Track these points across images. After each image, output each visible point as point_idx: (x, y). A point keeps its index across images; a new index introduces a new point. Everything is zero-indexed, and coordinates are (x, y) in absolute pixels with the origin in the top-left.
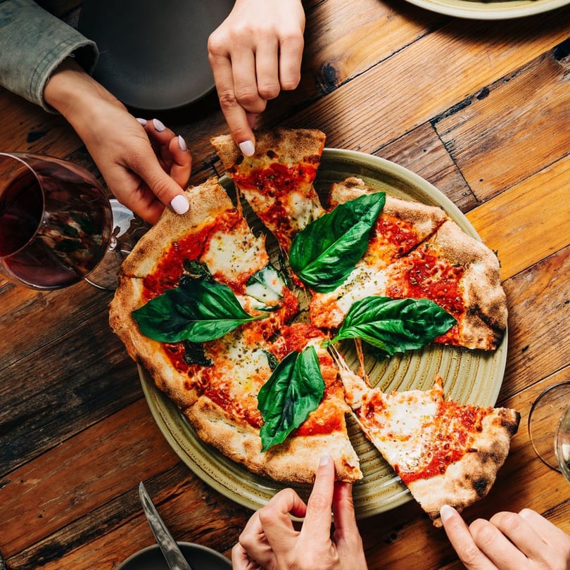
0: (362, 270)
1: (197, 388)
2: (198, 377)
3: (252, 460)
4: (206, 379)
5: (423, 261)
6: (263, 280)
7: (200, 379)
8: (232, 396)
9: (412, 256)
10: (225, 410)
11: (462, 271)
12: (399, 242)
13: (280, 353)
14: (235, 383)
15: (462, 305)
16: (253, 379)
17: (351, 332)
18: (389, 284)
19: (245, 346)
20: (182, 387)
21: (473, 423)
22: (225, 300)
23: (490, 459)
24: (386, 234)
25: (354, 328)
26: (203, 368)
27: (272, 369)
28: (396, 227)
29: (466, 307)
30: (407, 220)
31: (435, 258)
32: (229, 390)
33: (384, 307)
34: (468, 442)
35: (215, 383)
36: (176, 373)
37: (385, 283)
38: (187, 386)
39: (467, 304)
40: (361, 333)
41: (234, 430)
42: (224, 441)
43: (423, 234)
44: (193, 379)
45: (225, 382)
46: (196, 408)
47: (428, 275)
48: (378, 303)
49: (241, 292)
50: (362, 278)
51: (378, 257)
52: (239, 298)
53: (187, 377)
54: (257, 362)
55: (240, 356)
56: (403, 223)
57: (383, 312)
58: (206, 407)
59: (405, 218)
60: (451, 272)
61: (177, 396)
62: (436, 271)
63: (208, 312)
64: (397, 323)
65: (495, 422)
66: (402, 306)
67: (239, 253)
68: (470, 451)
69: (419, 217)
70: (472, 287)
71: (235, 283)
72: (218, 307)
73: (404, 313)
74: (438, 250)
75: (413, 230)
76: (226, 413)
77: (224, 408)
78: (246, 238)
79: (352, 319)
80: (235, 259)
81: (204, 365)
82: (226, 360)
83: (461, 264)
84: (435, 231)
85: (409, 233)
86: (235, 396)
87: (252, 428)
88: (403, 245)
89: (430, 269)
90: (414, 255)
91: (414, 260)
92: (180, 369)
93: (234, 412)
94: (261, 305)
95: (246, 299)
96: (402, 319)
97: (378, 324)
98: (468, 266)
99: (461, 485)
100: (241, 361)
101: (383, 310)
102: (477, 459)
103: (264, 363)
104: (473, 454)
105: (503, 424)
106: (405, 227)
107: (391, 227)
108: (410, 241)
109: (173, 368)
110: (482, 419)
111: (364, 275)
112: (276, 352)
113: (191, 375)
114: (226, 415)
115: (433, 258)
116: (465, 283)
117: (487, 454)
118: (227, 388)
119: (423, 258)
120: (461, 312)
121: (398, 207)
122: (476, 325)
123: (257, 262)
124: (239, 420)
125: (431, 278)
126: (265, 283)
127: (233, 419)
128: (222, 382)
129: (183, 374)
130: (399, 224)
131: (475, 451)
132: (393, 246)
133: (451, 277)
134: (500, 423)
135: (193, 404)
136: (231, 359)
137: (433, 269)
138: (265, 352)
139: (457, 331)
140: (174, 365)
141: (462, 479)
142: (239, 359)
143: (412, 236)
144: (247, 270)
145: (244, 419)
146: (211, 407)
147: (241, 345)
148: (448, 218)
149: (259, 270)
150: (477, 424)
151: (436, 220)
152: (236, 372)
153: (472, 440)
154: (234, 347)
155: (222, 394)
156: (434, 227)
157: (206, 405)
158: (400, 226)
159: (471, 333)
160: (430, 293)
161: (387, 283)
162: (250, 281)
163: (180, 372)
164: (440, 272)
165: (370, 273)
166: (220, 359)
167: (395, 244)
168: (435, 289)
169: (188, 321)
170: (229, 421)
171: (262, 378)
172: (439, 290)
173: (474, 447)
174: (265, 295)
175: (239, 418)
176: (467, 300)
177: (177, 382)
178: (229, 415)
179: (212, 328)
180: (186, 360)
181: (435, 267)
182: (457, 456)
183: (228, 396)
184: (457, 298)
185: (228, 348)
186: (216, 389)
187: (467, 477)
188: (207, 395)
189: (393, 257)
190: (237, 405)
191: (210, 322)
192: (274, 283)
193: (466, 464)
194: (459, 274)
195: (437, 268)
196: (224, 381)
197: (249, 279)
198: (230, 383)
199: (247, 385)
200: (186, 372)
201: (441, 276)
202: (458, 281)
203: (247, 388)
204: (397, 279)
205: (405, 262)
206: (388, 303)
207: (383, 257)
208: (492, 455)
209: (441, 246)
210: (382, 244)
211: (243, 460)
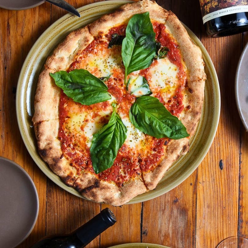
0: (140, 137)
1: (98, 37)
2: (105, 39)
3: (53, 61)
4: (102, 42)
5: (133, 169)
6: (144, 87)
7: (103, 40)
8: (89, 55)
9: (137, 164)
10: (83, 51)
11: (119, 186)
12: (146, 161)
13: (108, 84)
14: (96, 58)
15: (102, 179)
16: (96, 67)
17: (113, 120)
18: (128, 147)
19: (113, 67)
20: (101, 30)
21: (75, 163)
22: (141, 63)
23: (53, 163)
24: (152, 156)
25: (115, 122)
26: (108, 43)
27: (100, 78)
28: (154, 163)
29: (100, 180)
30: (155, 170)
31: (131, 175)
32: (93, 54)
33: (118, 142)
34: (67, 156)
35: (98, 47)
36: (110, 28)
37: (129, 145)
38: (101, 33)
39: (102, 182)
40: (111, 125)
41: (72, 53)
42: (66, 47)
43: (145, 175)
44: (104, 37)
45: (97, 52)
46: (87, 34)
47: (124, 168)
48: (121, 140)
49: (141, 74)
50: (136, 136)
51: (143, 147)
52: (139, 71)
53: (106, 34)
54: (105, 71)
55: (109, 62)
56: (154, 167)
57: (115, 141)
58: (86, 40)
59: (156, 169)
60: (121, 180)
61: (97, 26)
62: (125, 173)
63: (137, 52)
64: (107, 145)
65: (71, 173)
66: (114, 152)
67: (165, 77)
68: (62, 156)
69: (154, 177)
70: (109, 188)
71: (147, 71)
72: (138, 58)
73: (110, 151)
74: (134, 179)
75: (149, 171)
76: (82, 51)
77: (84, 50)
78: (172, 83)
79: (119, 124)
80: (162, 74)
81: (109, 44)
82: (108, 55)
83: (123, 187)
84: (144, 181)
85: (148, 168)
86: (89, 57)
87: (71, 63)
88: (143, 163)
89: (127, 170)
90: (137, 165)
91: (135, 164)
92: (111, 30)
93: (81, 56)
94: (131, 82)
95: (136, 75)
96: (108, 148)
97: (111, 136)
98: (120, 190)
99: (49, 144)
100: (106, 63)
101: (117, 141)
102: (56, 157)
103: (104, 75)
104: (60, 156)
105: (69, 177)
106: (152, 167)
107: (155, 160)
108: (144, 167)
109: (112, 27)
110: (76, 168)
111: (137, 137)
112: (109, 82)
113: (106, 36)
114: (80, 51)
115: (131, 174)
116: (112, 185)
117: (57, 163)
118: (94, 53)
119: (134, 169)
120: (100, 177)
121: (163, 168)
122: (89, 182)
123: (154, 86)
124: (76, 58)
125: (122, 169)
126: (141, 87)
127: (77, 54)
128: (98, 51)
129: (108, 32)
130: (155, 165)
131: (61, 158)
132: (145, 157)
133: (118, 179)
134: (70, 175)
135: (90, 33)
136: (109, 57)
137: (126, 172)
138: (110, 76)
139: (91, 171)
140: (114, 28)
141: (51, 146)
142: (108, 61)
143: (146, 169)
144: (152, 80)
145: (76, 61)
146: (86, 43)
147: (114, 65)
148: (148, 191)
149: (149, 86)
150: (74, 164)
151: (149, 185)
152: (101, 59)
153: (67, 159)
154: (114, 61)
155: (92, 50)
156: (146, 182)
157: (88, 41)
158: (154, 165)
159: (87, 177)
160: (115, 165)
161: (129, 147)
162: (145, 80)
163: (109, 30)
164: (123, 175)
165: (137, 140)
166: (110, 52)
167: (146, 159)
168: (116, 169)
169: (136, 40)
170: (77, 52)
171: (96, 73)
172: (114, 171)
173: (63, 158)
174: (135, 85)
175: (77, 58)
176: (104, 183)
177: (104, 28)
178: (80, 52)
179: (127, 52)
180: (115, 34)
181: (127, 174)
182: (63, 148)
183: (90, 53)
184: (107, 178)
185: (115, 58)
186: (95, 47)
187: (51, 148)
188: (93, 42)
189: (139, 155)
190: (84, 57)
191: (131, 52)
192: (140, 92)
193: (57, 151)
194: (118, 184)
195: (126, 174)
196: (99, 52)
197: (146, 80)
198: (97, 55)
199: (93, 64)
200: (109, 33)
201: (121, 174)
202: (115, 182)
203: (92, 63)
204: (129, 152)
205: (136, 160)
206: (119, 146)
207: (142, 150)
208: (55, 165)
209: (135, 181)
210: (148, 152)
211: (54, 55)
